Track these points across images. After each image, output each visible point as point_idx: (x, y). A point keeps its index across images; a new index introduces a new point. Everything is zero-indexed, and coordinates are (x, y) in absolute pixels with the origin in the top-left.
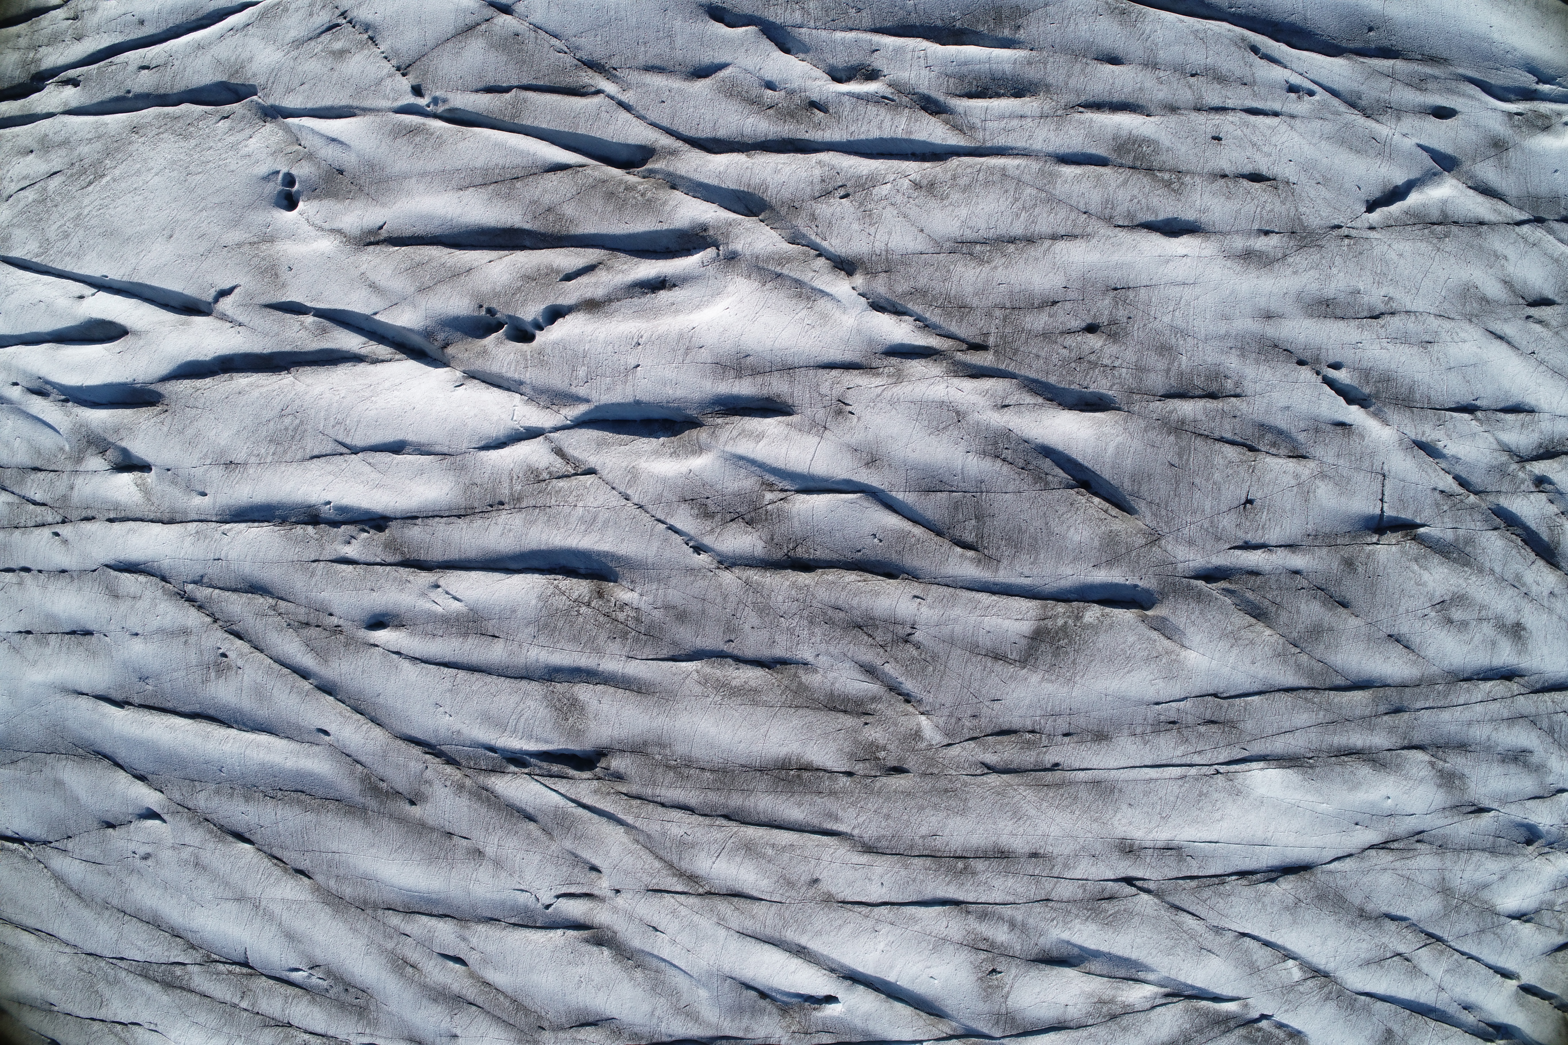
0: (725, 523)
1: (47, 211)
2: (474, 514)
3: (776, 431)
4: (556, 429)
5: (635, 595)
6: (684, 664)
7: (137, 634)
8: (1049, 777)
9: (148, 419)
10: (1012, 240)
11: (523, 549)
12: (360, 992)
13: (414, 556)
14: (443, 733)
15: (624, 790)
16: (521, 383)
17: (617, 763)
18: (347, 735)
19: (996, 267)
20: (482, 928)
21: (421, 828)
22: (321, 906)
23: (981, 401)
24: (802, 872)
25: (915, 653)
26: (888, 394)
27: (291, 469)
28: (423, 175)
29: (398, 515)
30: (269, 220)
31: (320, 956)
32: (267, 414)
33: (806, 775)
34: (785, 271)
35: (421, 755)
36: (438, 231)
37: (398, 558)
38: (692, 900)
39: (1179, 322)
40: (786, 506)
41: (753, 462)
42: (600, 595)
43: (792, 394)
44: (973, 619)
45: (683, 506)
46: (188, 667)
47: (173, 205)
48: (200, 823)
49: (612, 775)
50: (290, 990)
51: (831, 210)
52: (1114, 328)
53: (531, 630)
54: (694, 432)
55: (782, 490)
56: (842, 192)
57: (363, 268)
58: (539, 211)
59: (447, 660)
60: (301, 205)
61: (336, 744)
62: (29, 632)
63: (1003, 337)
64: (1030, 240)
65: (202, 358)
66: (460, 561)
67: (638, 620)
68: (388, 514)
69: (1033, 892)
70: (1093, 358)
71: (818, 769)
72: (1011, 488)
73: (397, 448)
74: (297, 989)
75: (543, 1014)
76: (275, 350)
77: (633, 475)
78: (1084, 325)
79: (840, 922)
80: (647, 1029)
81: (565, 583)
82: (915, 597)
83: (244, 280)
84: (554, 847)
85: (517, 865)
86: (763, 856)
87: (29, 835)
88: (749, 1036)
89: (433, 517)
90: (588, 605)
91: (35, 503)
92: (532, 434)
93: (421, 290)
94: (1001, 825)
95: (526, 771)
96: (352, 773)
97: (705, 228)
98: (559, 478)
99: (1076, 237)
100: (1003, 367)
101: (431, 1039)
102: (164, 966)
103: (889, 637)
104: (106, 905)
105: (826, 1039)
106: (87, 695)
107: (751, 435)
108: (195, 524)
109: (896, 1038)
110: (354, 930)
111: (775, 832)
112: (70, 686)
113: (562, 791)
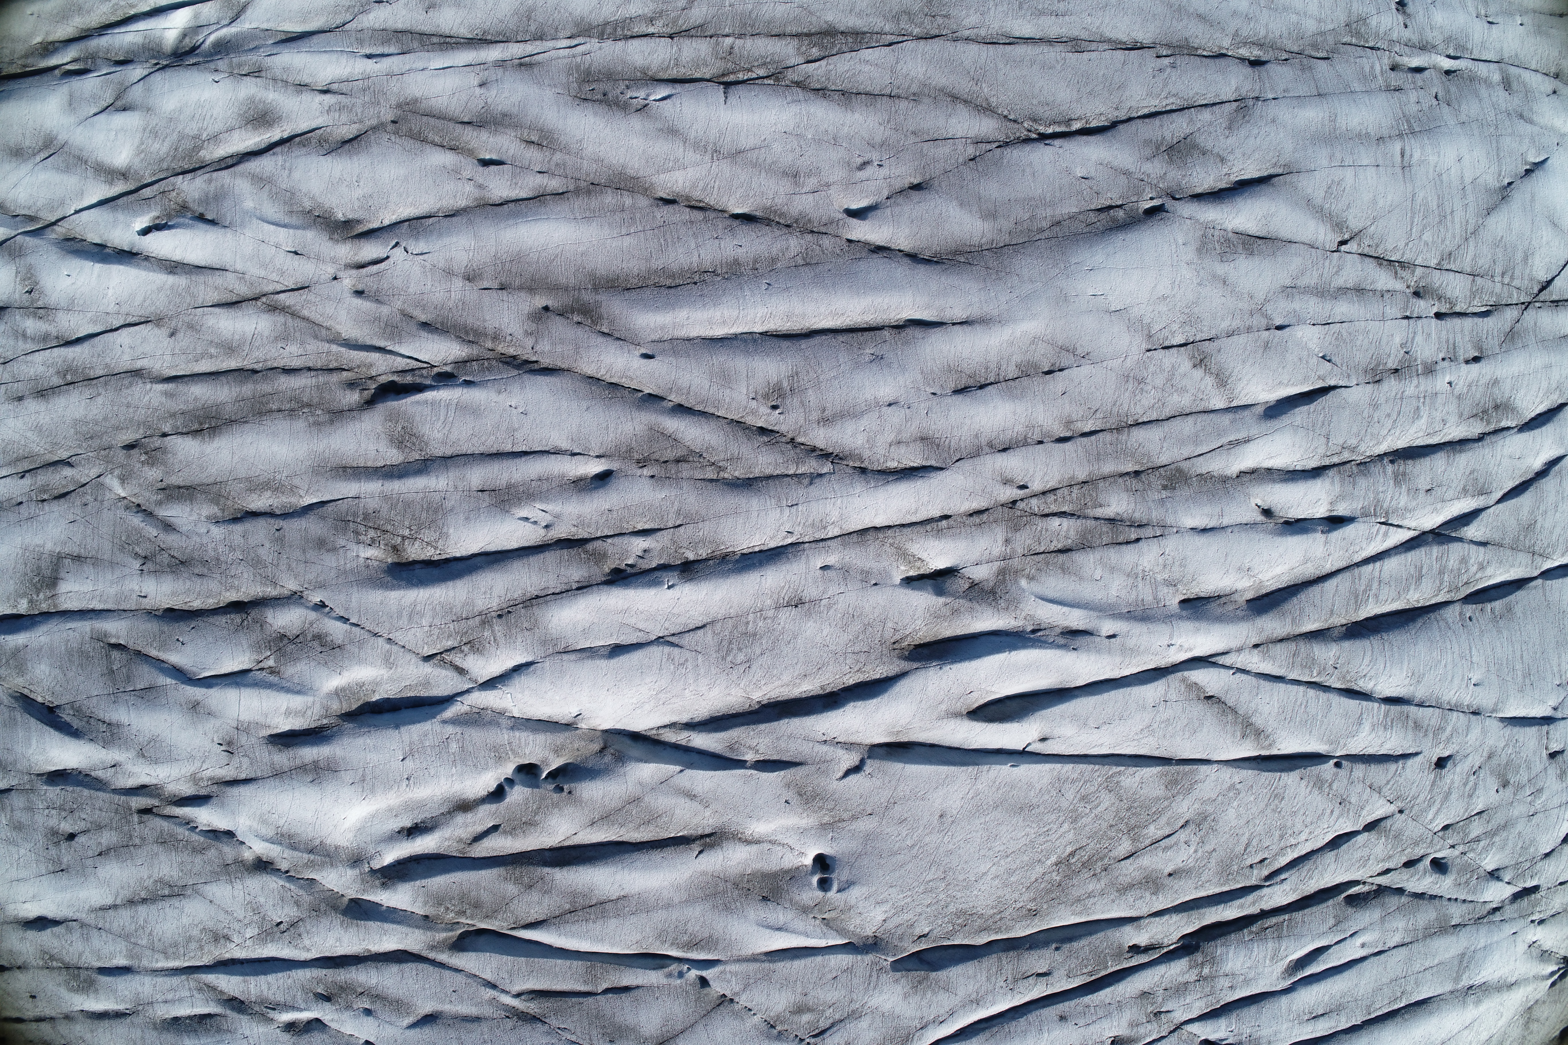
0: (303, 633)
1: (1122, 819)
2: (523, 602)
3: (277, 720)
4: (468, 691)
5: (362, 555)
6: (315, 501)
8: (26, 466)
9: (915, 630)
10: (144, 901)
11: (470, 578)
12: (589, 97)
13: (573, 552)
14: (515, 388)
15: (345, 374)
16: (513, 729)
17: (354, 397)
18: (619, 360)
19: (150, 877)
20: (462, 203)
21: (531, 287)
22: (641, 174)
23: (129, 767)
24: (184, 340)
25: (137, 549)
26: (198, 764)
27: (723, 612)
28: (668, 906)
29: (595, 588)
30: (834, 845)
31: (636, 122)
32: (766, 660)
33: (196, 426)
34: (306, 856)
35: (540, 359)
36: (636, 855)
37: (590, 547)
38: (270, 288)
39: (14, 850)
40: (255, 657)
41: (288, 691)
42: (395, 549)
43: (270, 754)
44: (100, 587)
45: (340, 642)
46: (817, 385)
47: (951, 846)
48: (796, 221)
49: (359, 385)
50: (674, 73)
51: (286, 911)
52: (55, 840)
53: (448, 504)
54: (346, 708)
55: (262, 669)
56: (283, 927)
57: (708, 813)
58: (539, 885)
59: (523, 459)
60: (808, 861)
61: (632, 347)
62: (1049, 372)
63: (128, 822)
64: (131, 902)
65: (861, 704)
66: (528, 555)
67: (357, 533)
68: (605, 588)
69: (15, 368)
70: (64, 814)
71: (187, 433)
72: (95, 700)
73: (617, 650)
74: (666, 77)
75: (393, 138)
76: (776, 723)
77: (388, 661)
78: (76, 839)
79: (146, 304)
80: (294, 155)
81: (429, 553)
82: (145, 597)
83: (834, 785)
84: (398, 304)
85: (429, 277)
86: (218, 345)
87: (1027, 148)
88: (208, 175)
89: (562, 592)
90: (404, 537)
91: (1062, 514)
92: (491, 684)
93: (636, 800)
94: (47, 419)
95: (436, 370)
96: (612, 322)
97: (384, 885)
98: (454, 648)
99: (100, 909)
100: (123, 798)
101: (507, 73)
102: (834, 52)
103: (159, 558)
104: (915, 98)
105: (147, 192)
106: (954, 324)
107: (297, 713)
108: (830, 535)
109: (92, 210)
110: (598, 160)
111: (213, 369)
112: (978, 328)
113: (399, 359)
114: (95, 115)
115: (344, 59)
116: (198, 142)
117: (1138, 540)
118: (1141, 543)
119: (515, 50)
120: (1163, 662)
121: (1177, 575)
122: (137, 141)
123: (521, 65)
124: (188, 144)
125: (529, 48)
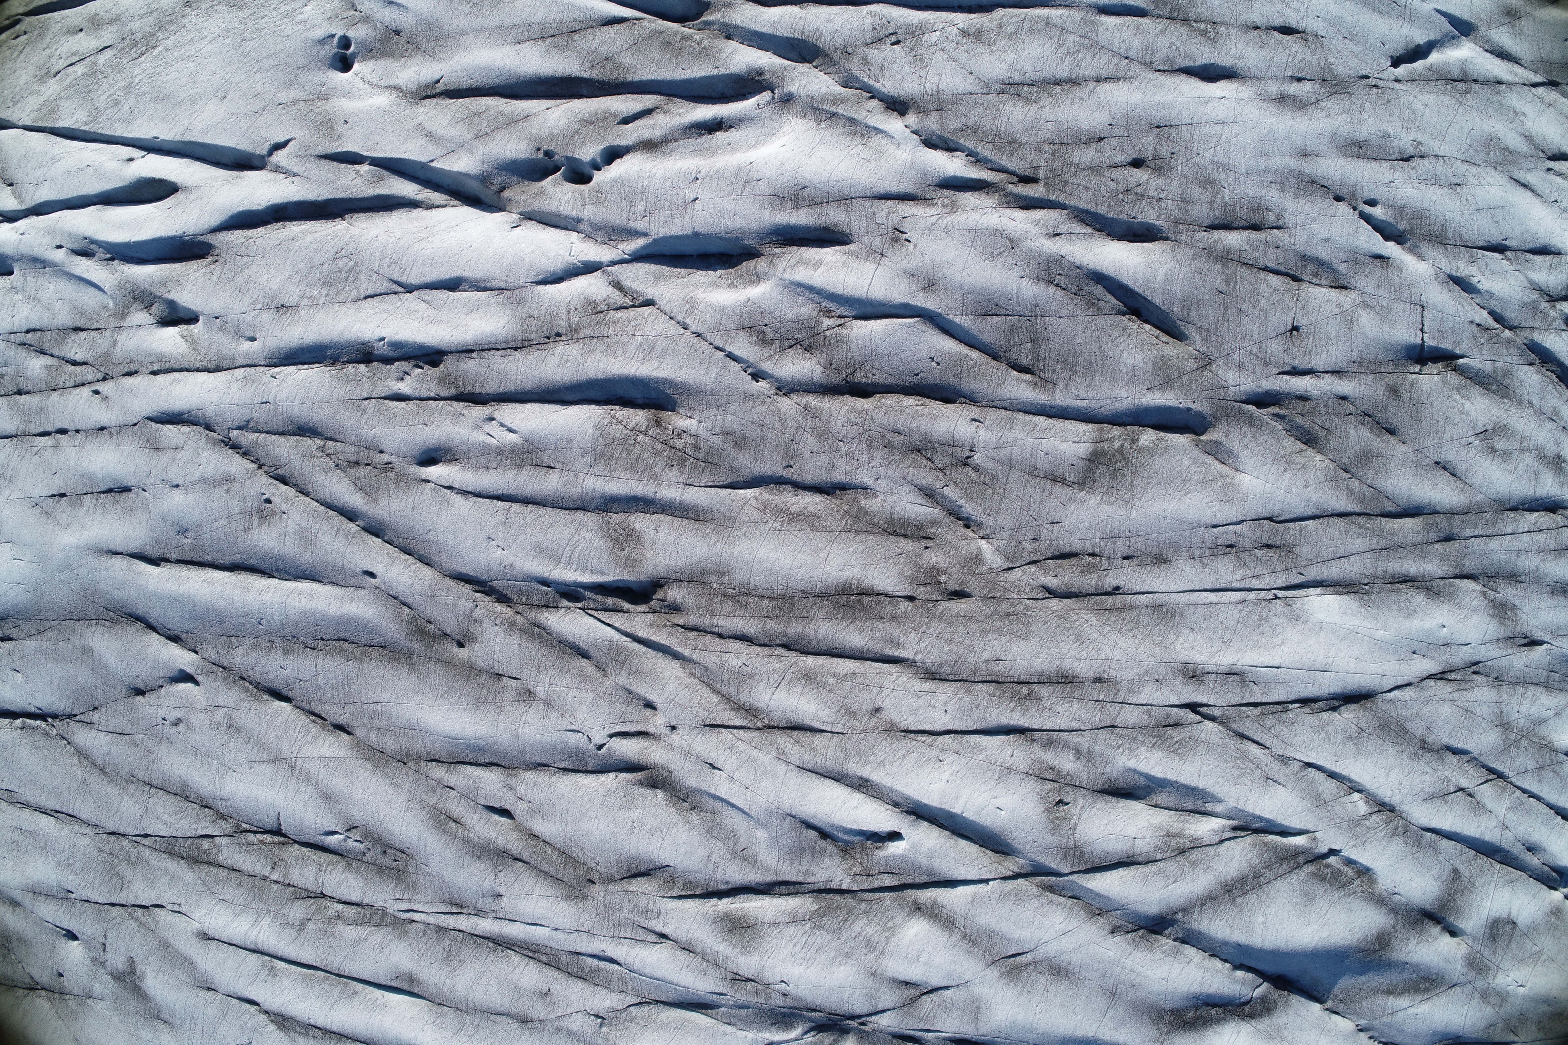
0: (783, 349)
1: (97, 83)
2: (530, 346)
3: (833, 259)
4: (614, 263)
5: (693, 422)
6: (742, 491)
7: (177, 486)
8: (1110, 601)
9: (198, 271)
10: (1058, 82)
11: (580, 378)
12: (399, 854)
13: (469, 389)
14: (495, 567)
15: (681, 622)
16: (579, 220)
17: (673, 594)
18: (394, 575)
19: (1043, 107)
20: (530, 776)
21: (470, 670)
22: (360, 762)
23: (1033, 230)
24: (864, 700)
25: (974, 476)
26: (943, 222)
27: (344, 309)
28: (480, 31)
29: (454, 349)
30: (323, 80)
31: (358, 816)
32: (320, 258)
33: (866, 600)
34: (840, 111)
35: (471, 593)
36: (496, 82)
37: (452, 392)
38: (750, 735)
39: (1221, 158)
40: (844, 331)
41: (811, 289)
42: (658, 423)
43: (849, 224)
44: (1031, 441)
45: (741, 333)
46: (230, 516)
47: (227, 69)
48: (235, 681)
49: (668, 607)
50: (325, 857)
51: (883, 55)
52: (1159, 162)
53: (587, 459)
54: (752, 263)
55: (840, 317)
56: (893, 39)
57: (420, 119)
58: (597, 60)
59: (500, 492)
60: (356, 66)
61: (382, 586)
62: (63, 495)
63: (1053, 170)
64: (1075, 82)
65: (254, 207)
66: (516, 393)
67: (696, 447)
68: (443, 347)
69: (1098, 717)
70: (1139, 190)
71: (879, 594)
72: (1065, 312)
73: (453, 285)
74: (331, 856)
75: (593, 865)
76: (330, 197)
77: (692, 305)
78: (1129, 159)
79: (903, 752)
80: (703, 876)
81: (622, 413)
82: (973, 420)
83: (298, 133)
84: (607, 683)
85: (569, 704)
86: (823, 685)
87: (53, 709)
88: (809, 880)
89: (489, 350)
90: (646, 433)
91: (75, 363)
92: (589, 268)
93: (479, 137)
94: (1064, 649)
95: (580, 605)
96: (398, 616)
97: (760, 72)
98: (617, 309)
99: (1119, 79)
100: (1053, 198)
101: (473, 901)
102: (190, 840)
103: (948, 460)
104: (132, 778)
105: (889, 881)
106: (122, 554)
107: (808, 263)
108: (243, 369)
109: (961, 877)
110: (395, 786)
111: (836, 660)
112: (104, 546)
113: (617, 624)
114: (946, 988)
115: (637, 966)
116: (817, 920)
117: (28, 332)
118: (24, 329)
119: (465, 923)
120: (34, 220)
121: (9, 296)
122: (894, 941)
123: (461, 906)
124: (828, 921)
125: (451, 921)
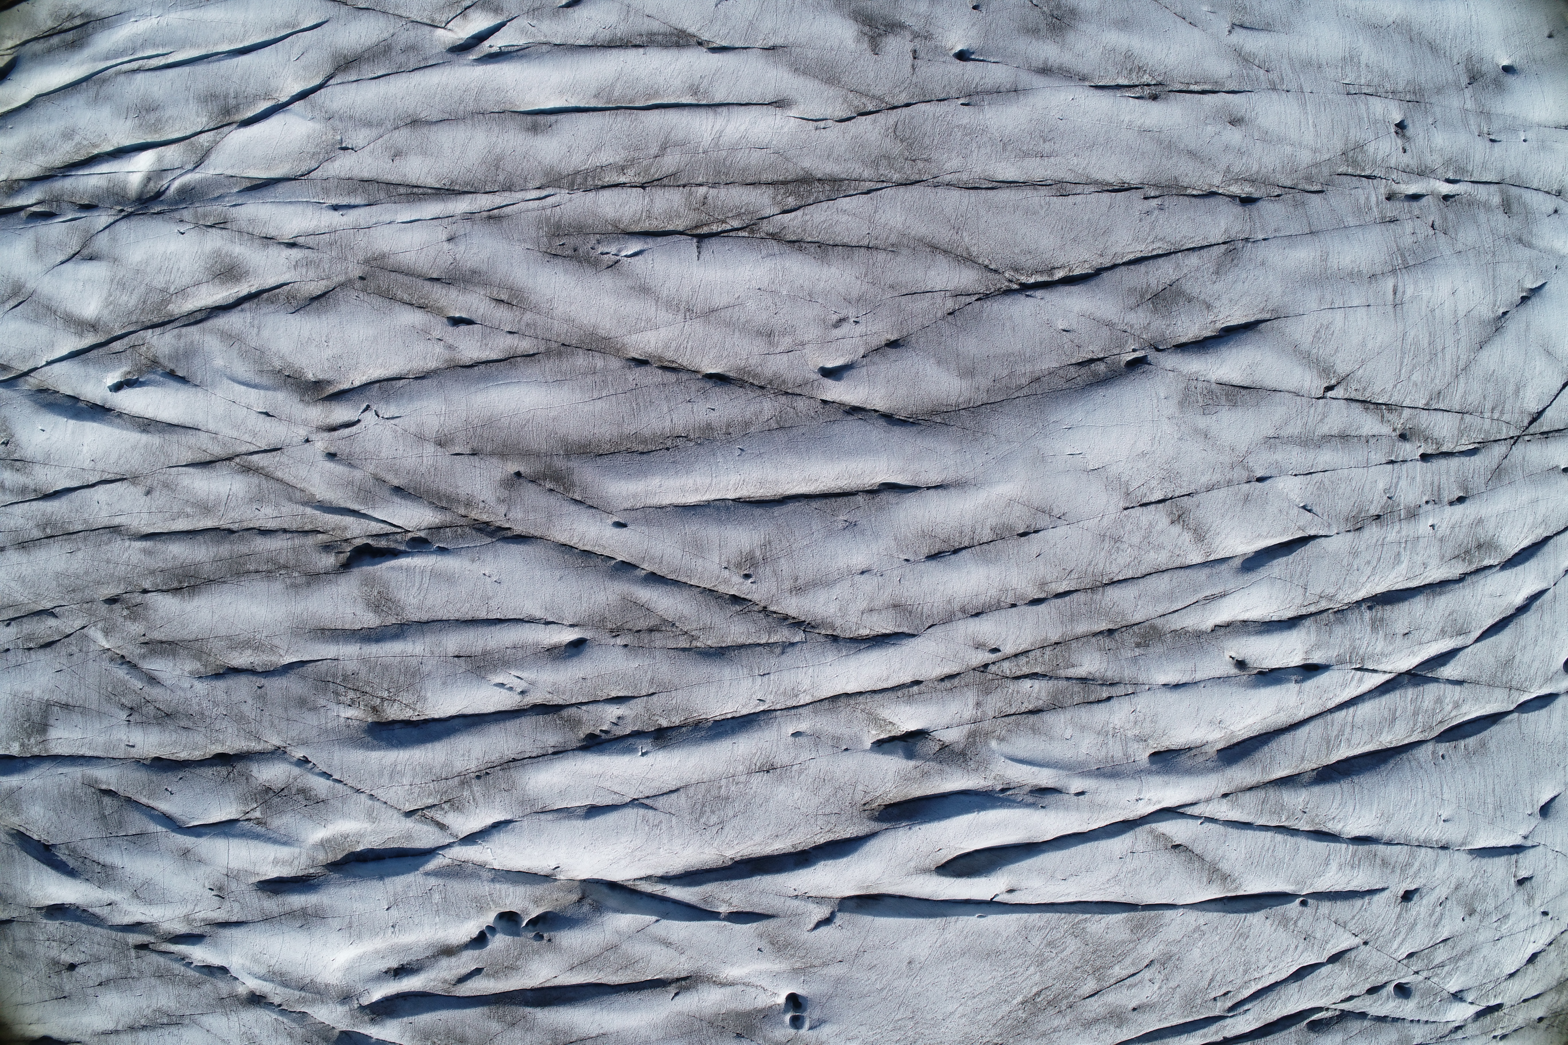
0: (288, 786)
1: (1087, 962)
2: (501, 765)
3: (265, 869)
4: (449, 846)
5: (343, 715)
6: (295, 660)
7: (862, 573)
8: (11, 614)
9: (885, 792)
10: (144, 1028)
11: (448, 741)
12: (559, 253)
13: (548, 718)
14: (489, 556)
15: (320, 536)
16: (493, 880)
17: (329, 561)
18: (592, 529)
19: (148, 1007)
20: (432, 365)
21: (503, 453)
22: (612, 335)
23: (125, 906)
24: (160, 499)
25: (123, 700)
26: (190, 907)
27: (696, 777)
29: (570, 753)
30: (806, 987)
31: (607, 280)
32: (738, 822)
33: (175, 585)
34: (297, 993)
35: (513, 526)
36: (614, 997)
37: (565, 713)
38: (244, 449)
39: (19, 976)
40: (242, 808)
41: (276, 842)
42: (374, 709)
43: (259, 900)
44: (89, 735)
45: (324, 796)
46: (790, 554)
47: (919, 989)
48: (770, 382)
49: (334, 548)
50: (646, 226)
51: (280, 1042)
52: (57, 970)
53: (425, 669)
54: (331, 858)
55: (249, 820)
57: (683, 959)
58: (522, 1023)
59: (498, 627)
60: (781, 1000)
61: (605, 515)
62: (1024, 534)
63: (126, 956)
64: (132, 1029)
65: (830, 862)
66: (504, 720)
67: (336, 694)
68: (581, 754)
70: (64, 947)
71: (167, 591)
72: (89, 842)
73: (593, 811)
74: (638, 229)
75: (361, 295)
76: (748, 880)
77: (371, 816)
78: (77, 969)
79: (121, 462)
80: (262, 312)
81: (408, 714)
82: (133, 746)
83: (807, 936)
84: (371, 468)
85: (401, 442)
86: (193, 505)
87: (1008, 300)
88: (177, 330)
89: (539, 757)
90: (383, 699)
91: (1034, 676)
92: (471, 839)
93: (614, 947)
94: (30, 570)
95: (410, 535)
96: (584, 490)
97: (373, 1021)
98: (434, 806)
99: (103, 1033)
100: (120, 934)
101: (476, 227)
102: (810, 202)
103: (145, 710)
104: (893, 249)
105: (117, 346)
106: (928, 488)
107: (284, 863)
108: (802, 703)
109: (64, 363)
110: (569, 320)
111: (190, 527)
112: (953, 491)
113: (373, 524)
114: (62, 263)
115: (309, 210)
116: (167, 296)
117: (1109, 699)
118: (1112, 702)
119: (484, 202)
120: (1130, 816)
121: (1147, 731)
122: (105, 293)
123: (490, 217)
124: (156, 297)
125: (498, 200)
